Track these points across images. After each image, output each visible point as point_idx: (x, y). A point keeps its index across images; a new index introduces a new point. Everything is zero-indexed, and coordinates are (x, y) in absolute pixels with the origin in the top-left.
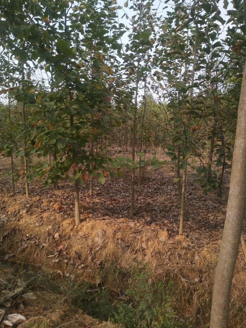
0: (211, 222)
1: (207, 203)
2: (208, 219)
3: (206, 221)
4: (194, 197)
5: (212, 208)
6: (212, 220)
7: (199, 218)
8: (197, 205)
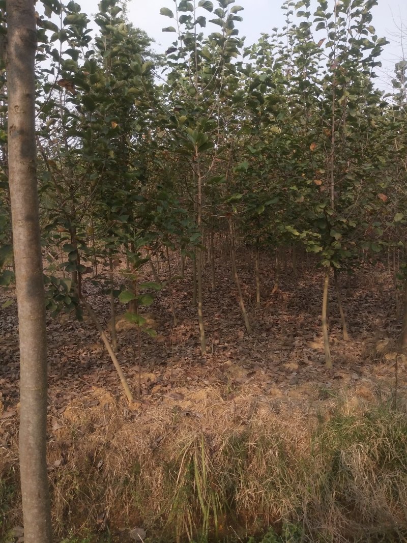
0: (82, 362)
1: (77, 332)
2: (78, 359)
3: (74, 363)
4: (55, 326)
5: (85, 339)
6: (83, 359)
7: (64, 359)
8: (61, 339)
